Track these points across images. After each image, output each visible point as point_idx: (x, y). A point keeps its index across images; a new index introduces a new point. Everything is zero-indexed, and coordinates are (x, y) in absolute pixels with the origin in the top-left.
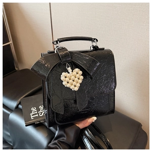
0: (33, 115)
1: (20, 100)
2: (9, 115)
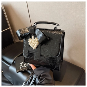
0: (21, 66)
1: (15, 59)
2: (9, 67)
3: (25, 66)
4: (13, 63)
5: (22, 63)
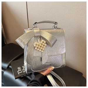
3: (24, 71)
4: (8, 67)
5: (19, 68)
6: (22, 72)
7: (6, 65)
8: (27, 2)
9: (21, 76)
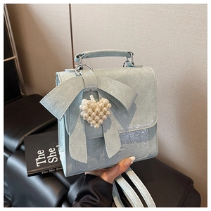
1: (23, 138)
2: (7, 159)
3: (50, 161)
6: (45, 162)
7: (14, 144)
8: (70, 5)
9: (43, 170)
